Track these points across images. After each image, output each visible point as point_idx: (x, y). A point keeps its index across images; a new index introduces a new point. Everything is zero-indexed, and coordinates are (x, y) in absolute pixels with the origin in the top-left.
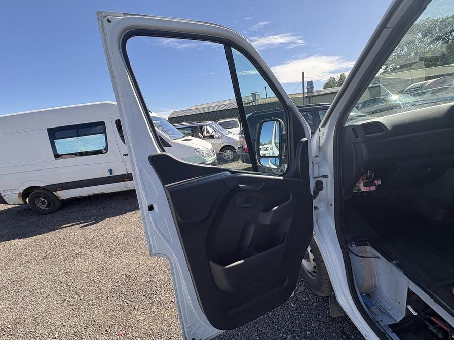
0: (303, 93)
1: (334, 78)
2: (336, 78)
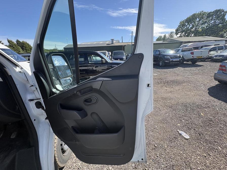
0: (132, 42)
2: (162, 36)
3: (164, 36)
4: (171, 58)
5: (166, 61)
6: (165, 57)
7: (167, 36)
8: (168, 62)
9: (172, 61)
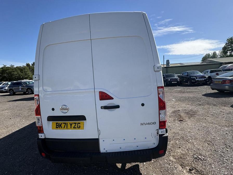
1: (209, 54)
2: (210, 54)
3: (214, 54)
4: (196, 78)
5: (192, 81)
6: (192, 77)
7: (217, 54)
8: (194, 81)
9: (198, 81)
